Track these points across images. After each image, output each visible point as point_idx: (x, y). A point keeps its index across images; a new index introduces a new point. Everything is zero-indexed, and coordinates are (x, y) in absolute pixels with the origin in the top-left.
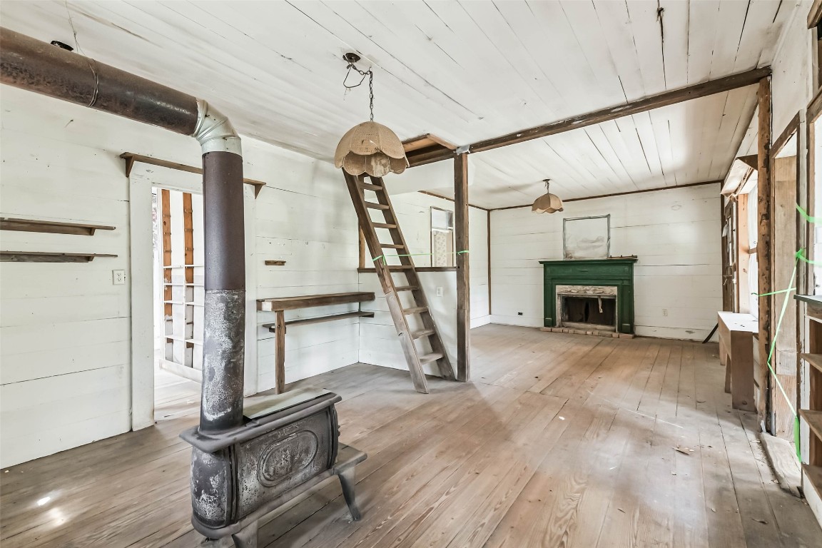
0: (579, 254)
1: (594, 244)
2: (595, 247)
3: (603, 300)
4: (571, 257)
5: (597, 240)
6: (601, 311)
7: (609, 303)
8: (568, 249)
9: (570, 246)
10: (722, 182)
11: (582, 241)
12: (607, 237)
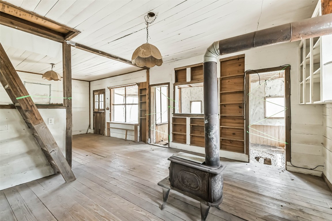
2: (43, 98)
10: (90, 82)
11: (36, 95)
12: (49, 94)
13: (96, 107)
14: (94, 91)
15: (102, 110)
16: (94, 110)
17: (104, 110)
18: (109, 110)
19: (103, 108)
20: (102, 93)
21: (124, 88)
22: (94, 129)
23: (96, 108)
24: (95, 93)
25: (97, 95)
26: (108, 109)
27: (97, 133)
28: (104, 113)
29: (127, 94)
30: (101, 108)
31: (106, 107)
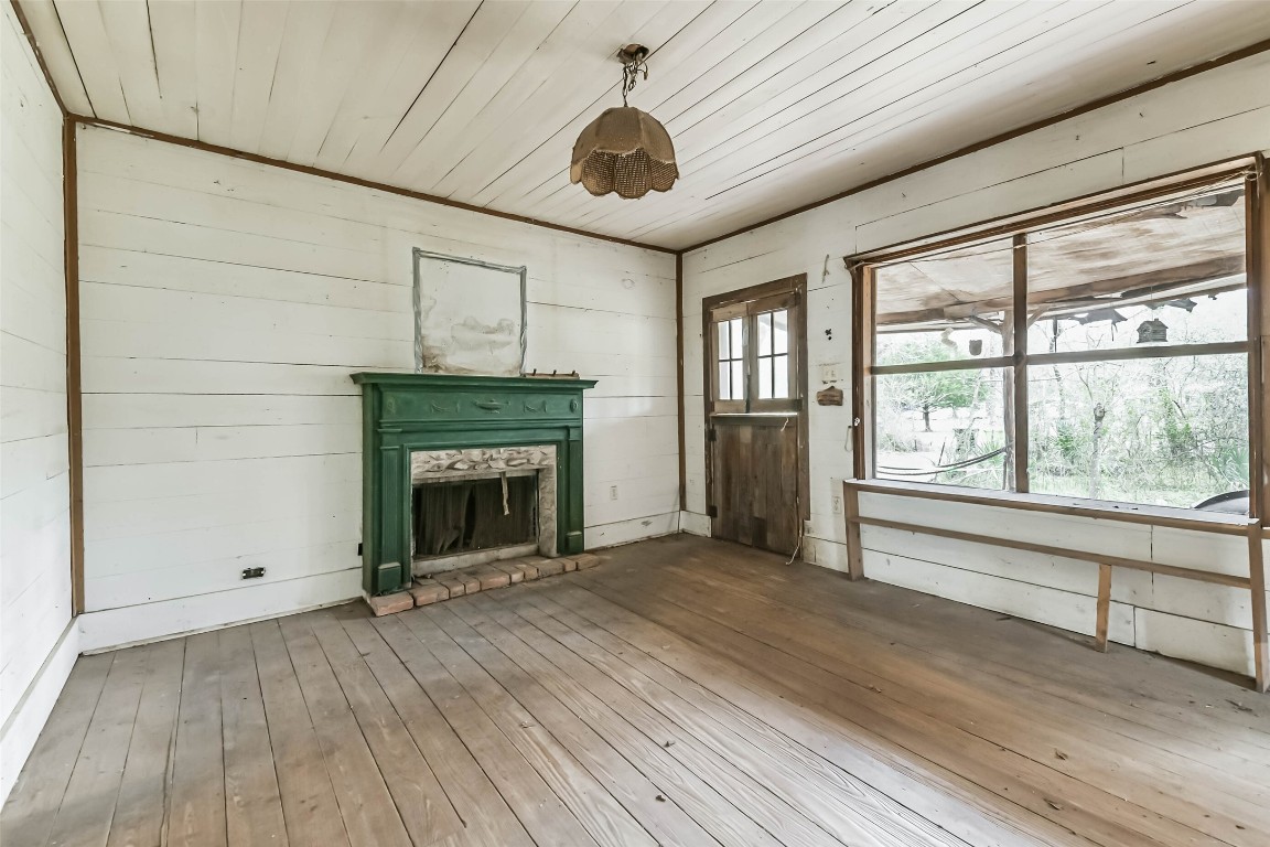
0: (459, 361)
1: (493, 337)
2: (493, 344)
3: (511, 481)
4: (437, 367)
5: (499, 329)
6: (507, 512)
7: (526, 486)
8: (430, 342)
9: (435, 335)
10: (679, 253)
11: (464, 325)
12: (520, 323)
13: (732, 387)
14: (710, 304)
15: (774, 404)
16: (709, 406)
17: (798, 404)
18: (839, 403)
19: (782, 392)
20: (784, 305)
21: (1005, 244)
22: (711, 511)
23: (724, 395)
24: (717, 313)
25: (738, 324)
26: (830, 398)
27: (736, 542)
28: (800, 427)
29: (1032, 287)
30: (764, 393)
31: (815, 387)
